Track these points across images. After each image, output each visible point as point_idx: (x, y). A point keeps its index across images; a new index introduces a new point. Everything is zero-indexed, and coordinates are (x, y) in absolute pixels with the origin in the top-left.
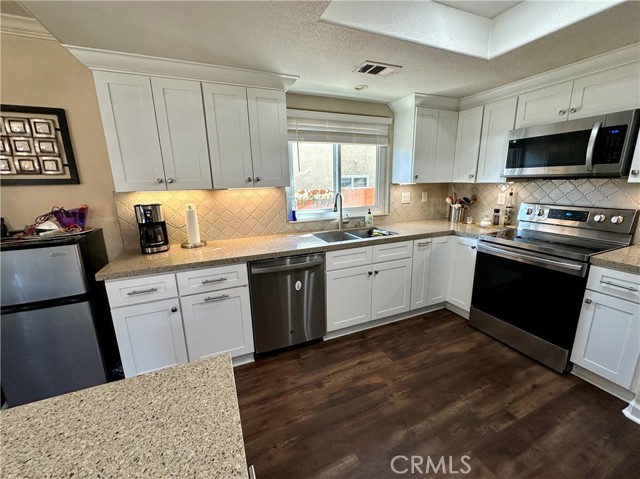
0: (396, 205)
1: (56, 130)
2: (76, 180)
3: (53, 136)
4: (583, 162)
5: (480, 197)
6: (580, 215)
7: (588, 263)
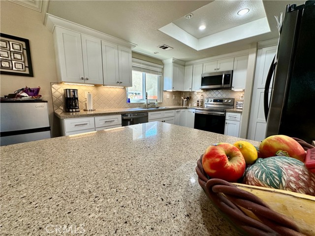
0: (165, 99)
1: (23, 49)
2: (31, 75)
3: (22, 52)
4: (221, 84)
5: (192, 97)
6: (221, 101)
7: (225, 112)
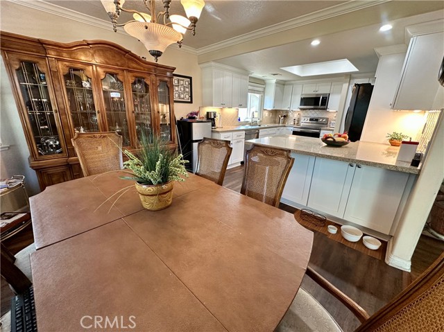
0: (264, 117)
1: (189, 84)
2: (191, 102)
4: (318, 105)
5: (289, 115)
6: (317, 120)
7: (320, 130)
